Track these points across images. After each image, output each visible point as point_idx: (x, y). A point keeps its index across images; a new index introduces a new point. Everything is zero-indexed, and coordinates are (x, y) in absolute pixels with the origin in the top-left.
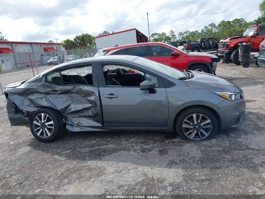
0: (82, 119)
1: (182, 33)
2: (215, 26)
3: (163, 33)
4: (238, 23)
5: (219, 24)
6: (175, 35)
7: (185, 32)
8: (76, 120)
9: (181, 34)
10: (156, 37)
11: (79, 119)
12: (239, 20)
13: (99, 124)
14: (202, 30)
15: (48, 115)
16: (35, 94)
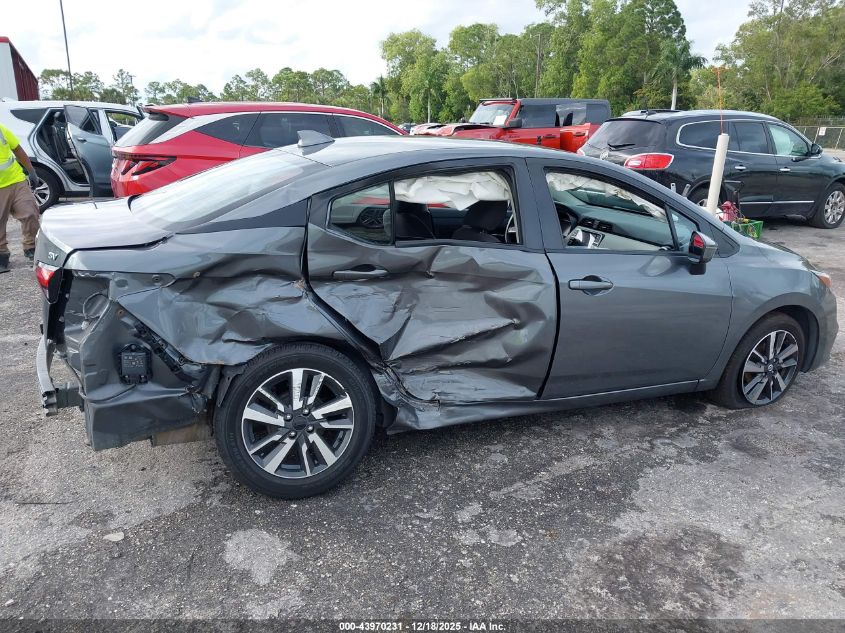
0: (445, 375)
1: (161, 86)
2: (265, 81)
3: (90, 73)
4: (329, 82)
5: (276, 77)
6: (132, 89)
7: (169, 86)
8: (423, 385)
9: (155, 87)
10: (63, 83)
11: (436, 377)
12: (330, 74)
13: (525, 388)
14: (228, 85)
15: (323, 374)
16: (260, 282)
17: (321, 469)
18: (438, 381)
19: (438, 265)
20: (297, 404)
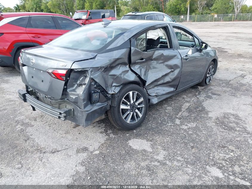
13: (173, 88)
15: (137, 92)
16: (120, 67)
17: (139, 119)
18: (155, 90)
19: (154, 57)
20: (132, 102)
